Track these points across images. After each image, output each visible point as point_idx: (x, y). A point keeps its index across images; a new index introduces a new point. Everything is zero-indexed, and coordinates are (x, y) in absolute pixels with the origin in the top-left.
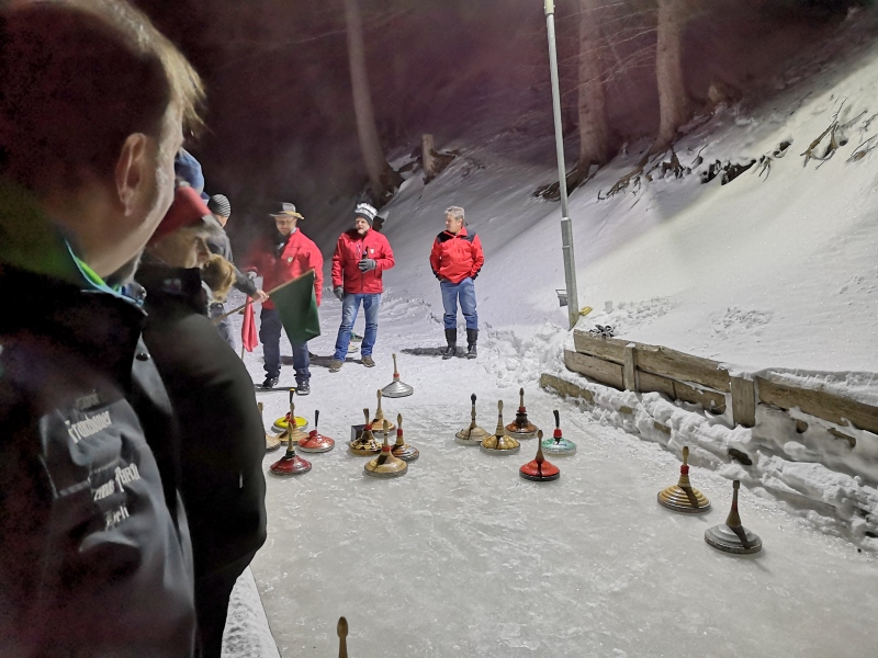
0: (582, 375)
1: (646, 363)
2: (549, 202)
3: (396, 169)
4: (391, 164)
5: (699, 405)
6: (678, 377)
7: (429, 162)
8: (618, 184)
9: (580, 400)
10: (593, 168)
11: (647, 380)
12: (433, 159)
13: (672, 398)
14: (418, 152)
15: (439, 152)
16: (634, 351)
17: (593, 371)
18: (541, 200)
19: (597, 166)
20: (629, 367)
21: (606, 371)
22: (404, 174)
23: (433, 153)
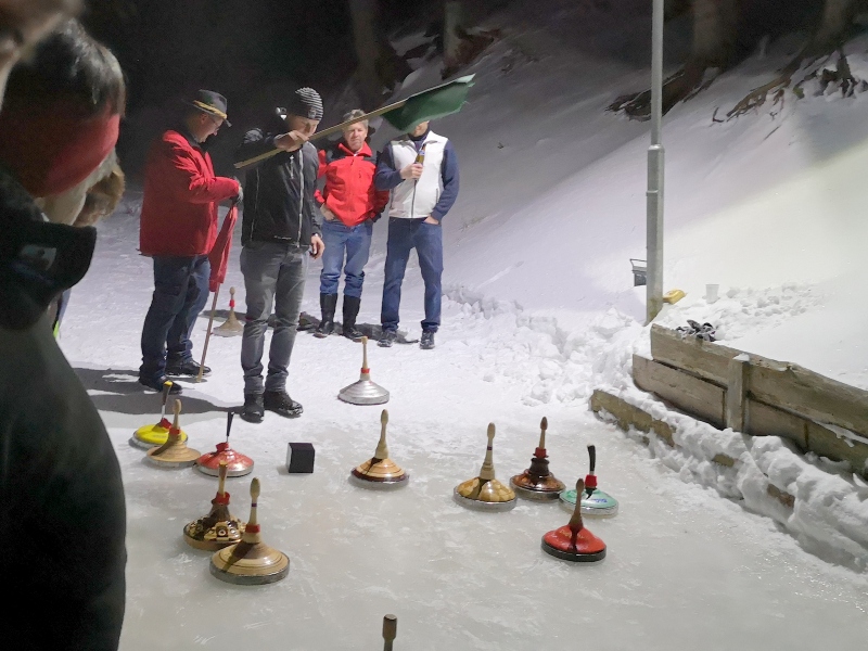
0: (659, 397)
1: (763, 387)
2: (634, 122)
3: (401, 53)
4: (395, 45)
5: (846, 463)
6: (816, 416)
7: (453, 43)
8: (747, 99)
9: (651, 435)
10: (711, 71)
11: (763, 415)
12: (459, 41)
13: (801, 448)
14: (437, 29)
15: (470, 32)
16: (746, 366)
17: (675, 393)
18: (621, 116)
19: (715, 69)
20: (736, 394)
21: (696, 394)
22: (412, 61)
23: (461, 33)
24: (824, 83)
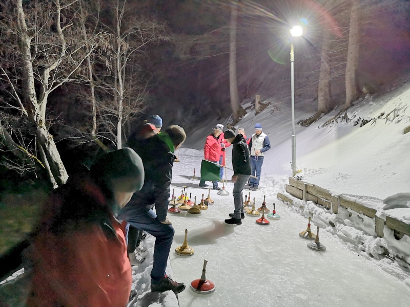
0: (291, 194)
1: (310, 190)
3: (244, 108)
4: (242, 106)
5: (324, 206)
6: (319, 196)
7: (258, 106)
9: (289, 203)
11: (310, 196)
12: (260, 105)
13: (316, 203)
14: (254, 102)
15: (262, 103)
16: (306, 186)
17: (294, 193)
18: (300, 126)
20: (304, 192)
21: (298, 193)
22: (247, 111)
23: (260, 103)
24: (342, 119)
